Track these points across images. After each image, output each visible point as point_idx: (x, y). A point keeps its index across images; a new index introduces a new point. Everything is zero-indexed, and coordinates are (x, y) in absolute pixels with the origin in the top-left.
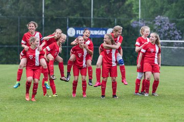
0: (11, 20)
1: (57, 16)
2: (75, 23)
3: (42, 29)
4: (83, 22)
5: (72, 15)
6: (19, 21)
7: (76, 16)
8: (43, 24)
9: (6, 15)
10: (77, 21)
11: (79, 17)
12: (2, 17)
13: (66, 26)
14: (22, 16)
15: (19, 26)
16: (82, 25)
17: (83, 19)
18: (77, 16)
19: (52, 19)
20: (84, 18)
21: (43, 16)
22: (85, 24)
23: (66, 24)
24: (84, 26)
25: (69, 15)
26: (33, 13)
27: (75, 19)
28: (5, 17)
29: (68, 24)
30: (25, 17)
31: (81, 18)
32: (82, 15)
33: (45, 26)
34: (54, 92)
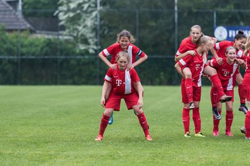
0: (125, 15)
1: (199, 8)
2: (226, 20)
3: (174, 29)
4: (239, 17)
5: (223, 7)
6: (137, 16)
7: (228, 7)
8: (176, 20)
9: (118, 8)
10: (230, 16)
11: (233, 10)
12: (112, 10)
13: (213, 25)
14: (142, 9)
15: (137, 24)
16: (238, 22)
17: (240, 13)
18: (230, 8)
19: (190, 13)
20: (242, 11)
21: (176, 8)
22: (243, 19)
23: (213, 22)
24: (242, 24)
25: (217, 6)
26: (160, 4)
27: (227, 13)
28: (116, 10)
29: (215, 21)
30: (147, 10)
31: (237, 11)
32: (237, 6)
33: (179, 24)
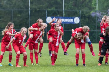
0: (7, 11)
1: (39, 9)
2: (52, 14)
3: (28, 18)
4: (57, 13)
5: (50, 8)
6: (12, 12)
7: (52, 8)
8: (29, 14)
9: (4, 8)
10: (53, 12)
12: (1, 9)
13: (46, 16)
14: (14, 9)
15: (12, 16)
17: (57, 11)
18: (53, 9)
19: (36, 11)
20: (58, 10)
21: (29, 9)
22: (59, 14)
23: (46, 15)
24: (58, 16)
25: (47, 8)
26: (22, 7)
27: (52, 11)
28: (3, 9)
29: (47, 14)
30: (17, 9)
31: (56, 10)
32: (56, 8)
33: (31, 16)
34: (37, 61)
